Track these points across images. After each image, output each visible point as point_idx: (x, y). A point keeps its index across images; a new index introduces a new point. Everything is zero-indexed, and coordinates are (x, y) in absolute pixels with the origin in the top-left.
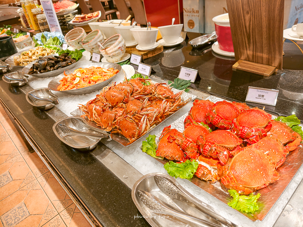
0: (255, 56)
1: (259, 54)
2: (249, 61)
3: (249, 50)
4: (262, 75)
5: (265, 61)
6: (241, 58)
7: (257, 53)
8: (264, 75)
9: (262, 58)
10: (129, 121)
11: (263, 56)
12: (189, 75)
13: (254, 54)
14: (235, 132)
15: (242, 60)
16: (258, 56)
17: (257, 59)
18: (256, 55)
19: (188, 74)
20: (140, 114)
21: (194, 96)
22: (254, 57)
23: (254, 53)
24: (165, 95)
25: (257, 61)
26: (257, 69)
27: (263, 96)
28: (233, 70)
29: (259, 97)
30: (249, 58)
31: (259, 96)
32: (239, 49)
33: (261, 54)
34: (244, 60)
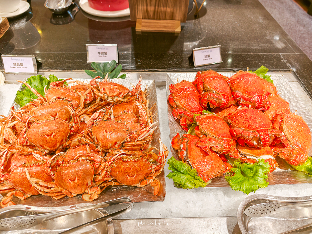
0: (157, 11)
1: (162, 9)
2: (149, 19)
3: (151, 6)
4: (173, 32)
5: (168, 16)
6: (139, 17)
7: (159, 8)
8: (175, 32)
9: (165, 13)
10: (131, 161)
11: (167, 11)
12: (106, 53)
13: (156, 10)
14: (250, 106)
15: (140, 19)
16: (160, 11)
17: (158, 15)
18: (159, 10)
19: (102, 53)
20: (138, 141)
21: (149, 82)
22: (156, 13)
23: (157, 7)
24: (122, 94)
25: (158, 18)
26: (165, 27)
27: (209, 56)
28: (137, 33)
29: (205, 58)
30: (149, 15)
31: (206, 56)
32: (136, 6)
33: (165, 8)
34: (143, 19)
